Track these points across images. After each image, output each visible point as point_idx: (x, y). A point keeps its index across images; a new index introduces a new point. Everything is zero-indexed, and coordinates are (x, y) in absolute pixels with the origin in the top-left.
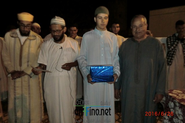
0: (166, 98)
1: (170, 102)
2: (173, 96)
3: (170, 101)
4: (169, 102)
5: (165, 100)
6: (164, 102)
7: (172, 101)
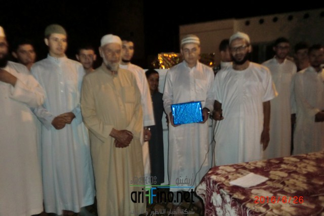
0: (207, 185)
1: (215, 194)
2: (218, 182)
3: (214, 191)
4: (212, 194)
5: (205, 189)
6: (204, 193)
7: (218, 192)
